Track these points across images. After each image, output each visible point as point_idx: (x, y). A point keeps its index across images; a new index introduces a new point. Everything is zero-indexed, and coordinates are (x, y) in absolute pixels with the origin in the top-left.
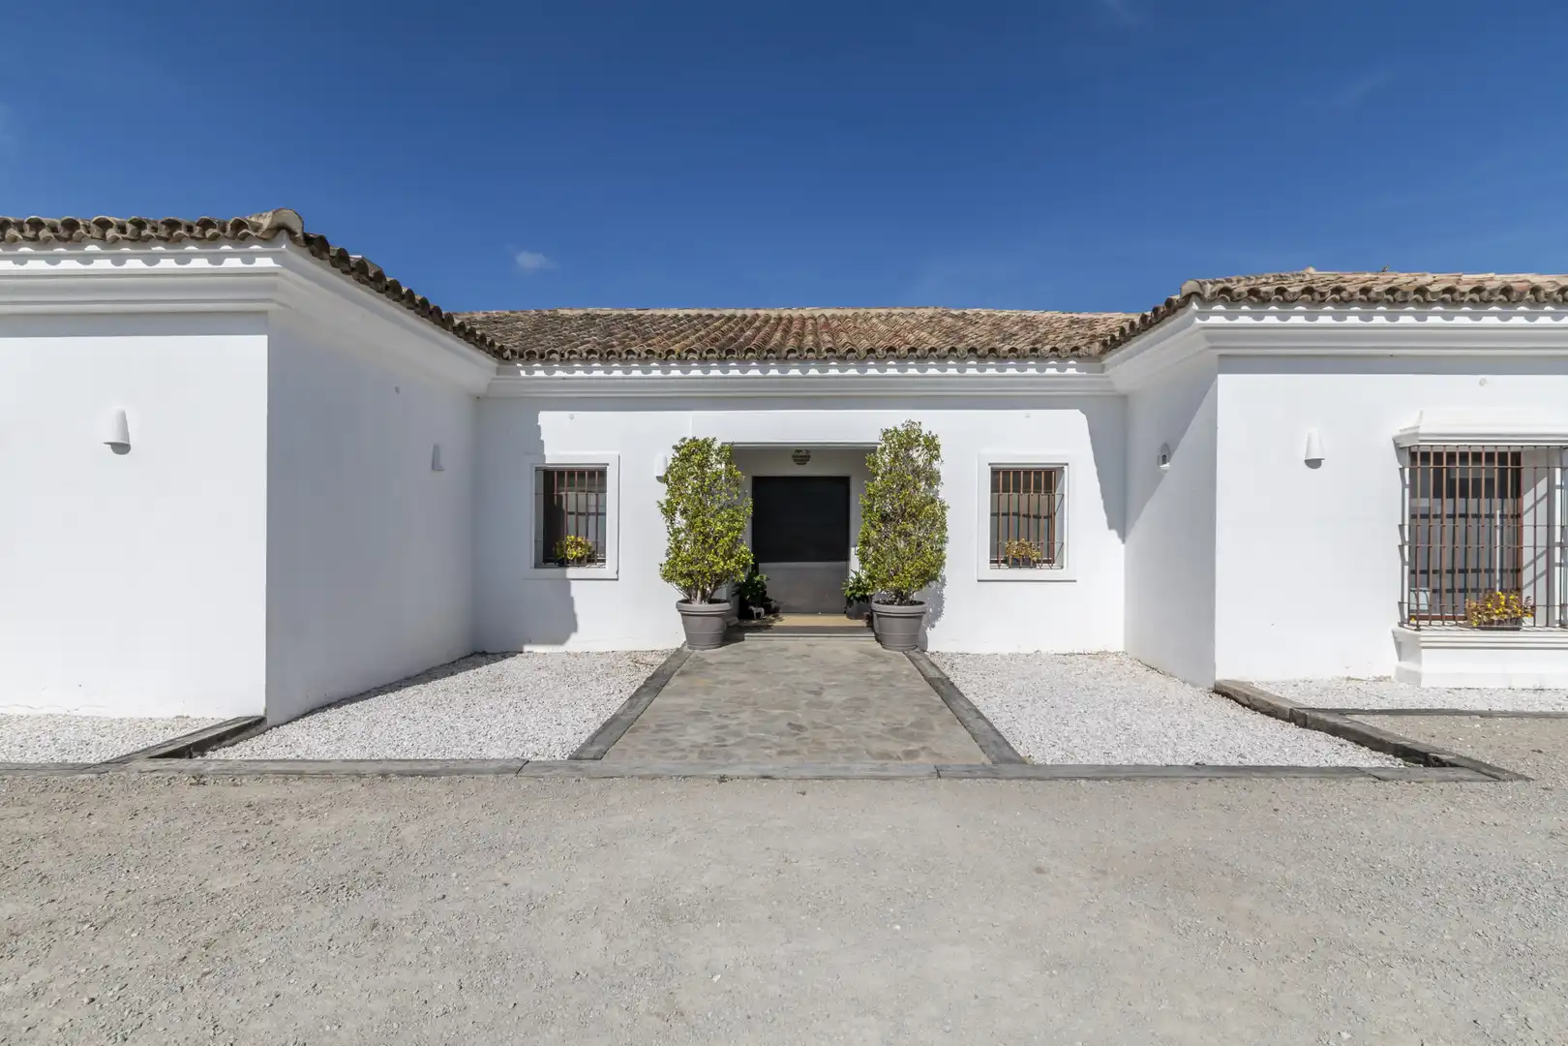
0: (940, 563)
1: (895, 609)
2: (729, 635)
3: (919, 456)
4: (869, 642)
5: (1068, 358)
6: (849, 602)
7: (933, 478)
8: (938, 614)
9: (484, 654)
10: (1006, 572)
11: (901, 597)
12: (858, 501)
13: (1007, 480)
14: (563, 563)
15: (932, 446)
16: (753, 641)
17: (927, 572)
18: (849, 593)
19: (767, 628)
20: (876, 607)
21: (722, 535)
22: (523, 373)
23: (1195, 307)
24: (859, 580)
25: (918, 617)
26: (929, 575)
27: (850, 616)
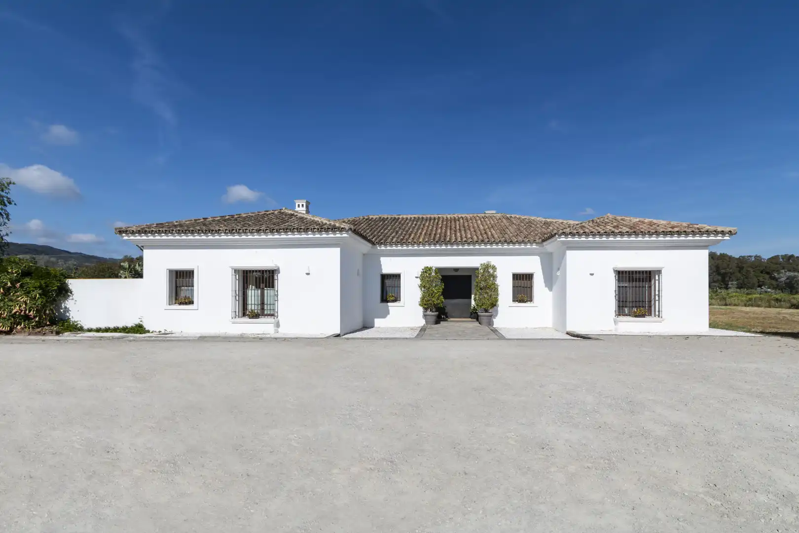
0: (497, 301)
1: (484, 314)
2: (437, 322)
3: (491, 271)
4: (477, 324)
5: (533, 243)
6: (471, 314)
7: (494, 277)
8: (496, 315)
9: (366, 327)
10: (517, 304)
11: (486, 311)
12: (474, 284)
13: (516, 277)
14: (388, 302)
15: (494, 268)
16: (443, 324)
17: (492, 304)
18: (471, 311)
19: (446, 321)
20: (479, 314)
21: (436, 293)
22: (378, 248)
23: (557, 236)
24: (474, 307)
25: (491, 316)
26: (494, 305)
27: (472, 318)
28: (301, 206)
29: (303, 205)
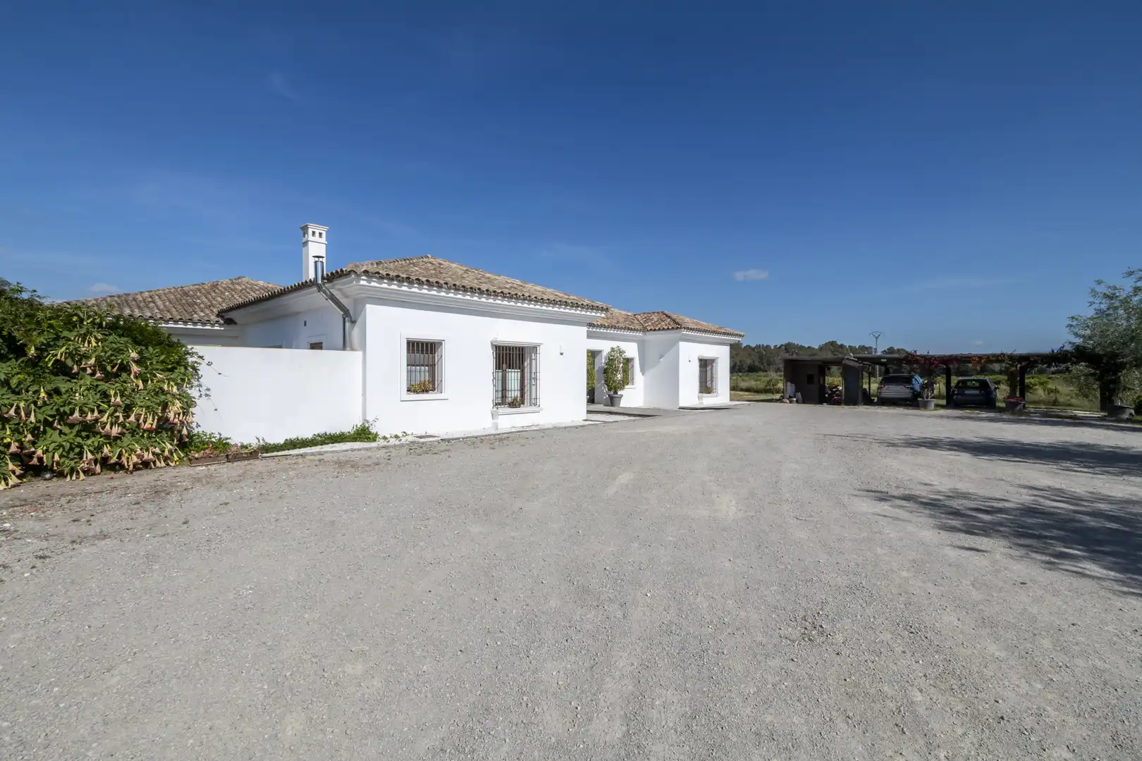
28: (317, 235)
29: (320, 234)
